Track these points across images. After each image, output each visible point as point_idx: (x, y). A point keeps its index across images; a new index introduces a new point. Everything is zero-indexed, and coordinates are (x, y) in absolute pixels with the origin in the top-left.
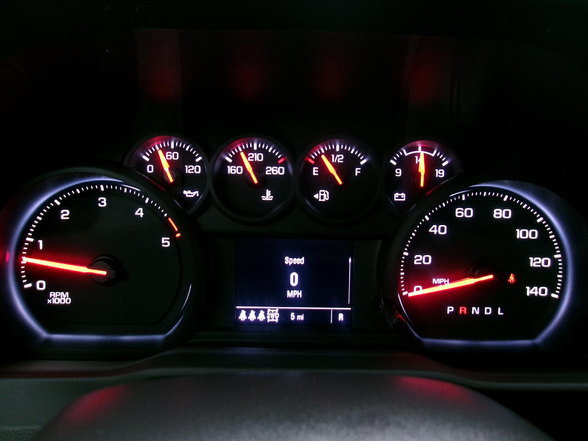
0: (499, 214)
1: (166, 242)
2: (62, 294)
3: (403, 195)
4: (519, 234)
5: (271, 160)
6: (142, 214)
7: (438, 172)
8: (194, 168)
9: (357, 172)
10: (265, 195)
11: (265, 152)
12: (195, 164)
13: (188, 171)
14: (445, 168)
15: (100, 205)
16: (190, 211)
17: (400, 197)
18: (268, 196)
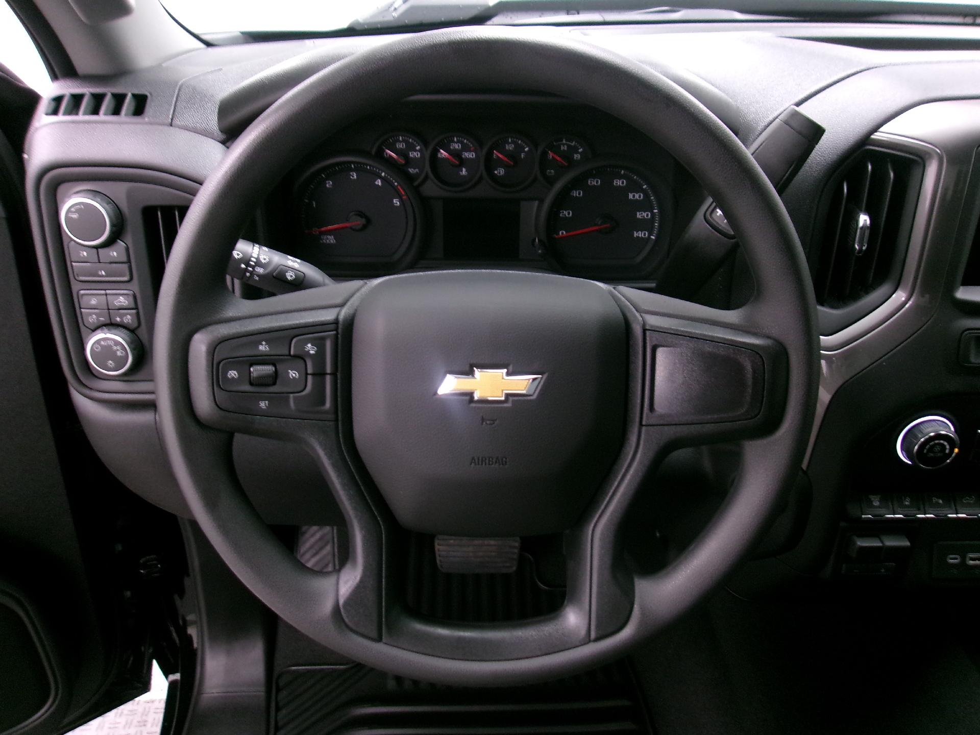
0: (618, 183)
1: (396, 202)
2: (329, 237)
3: (552, 171)
4: (631, 196)
5: (466, 148)
6: (380, 184)
7: (575, 156)
8: (415, 154)
9: (522, 156)
10: (462, 171)
11: (462, 143)
12: (416, 151)
13: (411, 155)
14: (581, 153)
15: (352, 177)
16: (416, 184)
17: (550, 173)
18: (464, 172)
